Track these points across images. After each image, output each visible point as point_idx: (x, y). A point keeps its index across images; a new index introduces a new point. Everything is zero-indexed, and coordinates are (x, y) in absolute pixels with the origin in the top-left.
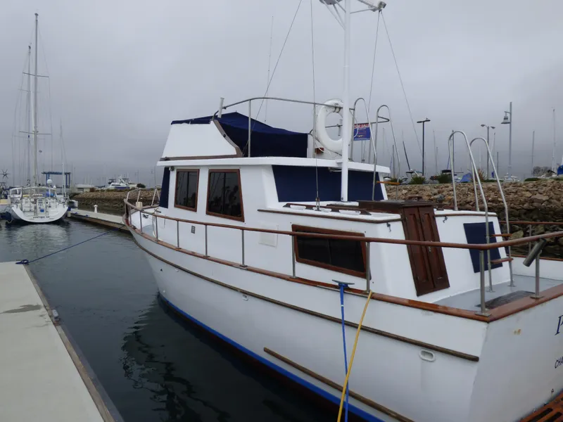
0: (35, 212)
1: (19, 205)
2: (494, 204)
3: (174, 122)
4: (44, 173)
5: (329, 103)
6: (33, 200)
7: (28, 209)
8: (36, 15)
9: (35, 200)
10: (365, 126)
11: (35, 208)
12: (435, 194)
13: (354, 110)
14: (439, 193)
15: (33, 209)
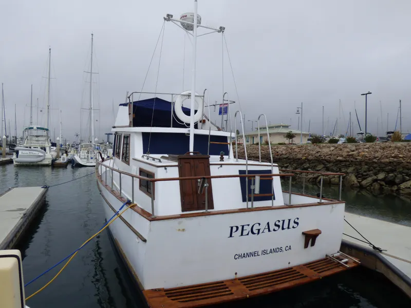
0: (88, 159)
1: (79, 154)
2: (395, 160)
3: (121, 105)
4: (106, 134)
5: (184, 93)
6: (86, 151)
7: (84, 157)
8: (92, 34)
9: (88, 151)
10: (226, 106)
11: (88, 156)
12: (353, 151)
13: (204, 96)
14: (356, 150)
15: (86, 157)
